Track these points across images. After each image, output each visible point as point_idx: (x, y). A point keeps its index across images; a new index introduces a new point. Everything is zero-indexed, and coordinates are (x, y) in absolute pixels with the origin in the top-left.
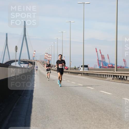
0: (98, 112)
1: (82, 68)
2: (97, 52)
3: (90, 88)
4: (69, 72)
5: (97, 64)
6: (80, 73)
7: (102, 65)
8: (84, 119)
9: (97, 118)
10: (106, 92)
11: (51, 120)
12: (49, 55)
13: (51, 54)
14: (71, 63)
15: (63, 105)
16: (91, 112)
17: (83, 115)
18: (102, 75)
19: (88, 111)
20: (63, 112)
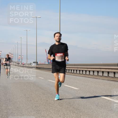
0: (46, 95)
1: (33, 64)
2: (46, 52)
3: (41, 78)
4: (26, 67)
5: (46, 61)
6: (34, 67)
7: (50, 61)
8: (36, 100)
9: (45, 99)
10: (53, 80)
11: (11, 101)
12: (11, 54)
13: (13, 54)
14: (28, 60)
15: (21, 91)
16: (41, 95)
17: (35, 97)
18: (50, 68)
19: (39, 94)
20: (21, 96)
